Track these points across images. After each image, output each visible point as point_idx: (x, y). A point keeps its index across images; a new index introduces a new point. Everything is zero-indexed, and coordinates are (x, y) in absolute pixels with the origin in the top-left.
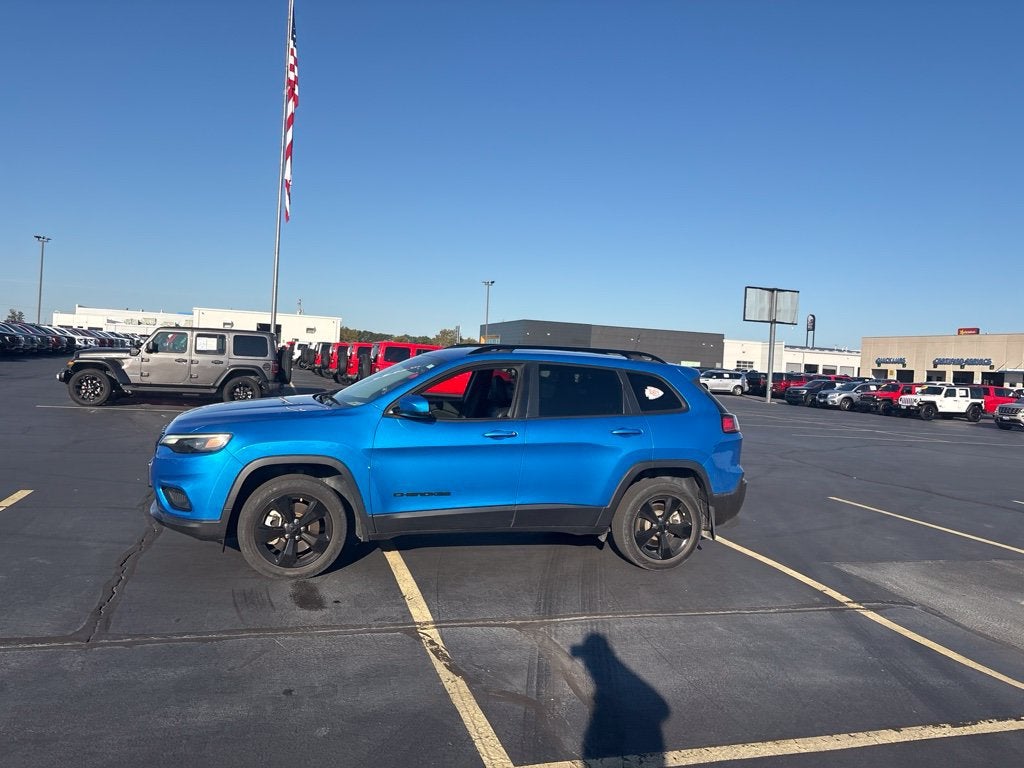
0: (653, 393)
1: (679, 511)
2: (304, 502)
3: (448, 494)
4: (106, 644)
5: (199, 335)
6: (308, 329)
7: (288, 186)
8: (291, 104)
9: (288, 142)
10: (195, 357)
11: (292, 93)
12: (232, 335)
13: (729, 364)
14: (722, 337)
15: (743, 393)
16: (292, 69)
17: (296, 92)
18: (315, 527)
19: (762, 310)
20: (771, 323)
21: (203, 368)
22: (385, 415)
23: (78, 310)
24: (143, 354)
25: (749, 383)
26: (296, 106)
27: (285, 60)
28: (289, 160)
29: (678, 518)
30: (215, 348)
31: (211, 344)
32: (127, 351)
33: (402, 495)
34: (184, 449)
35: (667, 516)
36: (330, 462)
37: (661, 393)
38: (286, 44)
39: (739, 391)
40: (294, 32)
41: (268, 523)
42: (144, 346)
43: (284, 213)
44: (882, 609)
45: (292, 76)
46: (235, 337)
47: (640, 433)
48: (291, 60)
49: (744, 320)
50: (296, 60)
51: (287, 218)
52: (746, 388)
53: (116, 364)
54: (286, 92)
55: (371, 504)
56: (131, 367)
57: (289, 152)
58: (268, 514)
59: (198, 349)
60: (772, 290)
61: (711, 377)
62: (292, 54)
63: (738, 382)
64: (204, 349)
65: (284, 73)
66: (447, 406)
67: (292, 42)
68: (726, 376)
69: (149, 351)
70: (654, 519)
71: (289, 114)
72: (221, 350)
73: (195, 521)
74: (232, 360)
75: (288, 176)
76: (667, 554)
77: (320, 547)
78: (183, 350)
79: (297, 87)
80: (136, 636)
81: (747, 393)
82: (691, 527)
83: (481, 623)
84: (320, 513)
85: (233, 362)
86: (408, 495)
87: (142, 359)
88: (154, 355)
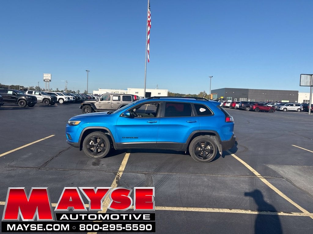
0: (202, 110)
1: (210, 146)
2: (99, 139)
3: (137, 138)
4: (43, 170)
5: (113, 96)
6: (158, 93)
7: (148, 52)
8: (149, 28)
9: (148, 39)
10: (113, 102)
11: (149, 24)
12: (122, 95)
13: (300, 101)
14: (298, 92)
15: (301, 111)
16: (149, 17)
17: (150, 24)
18: (102, 145)
19: (307, 82)
20: (311, 86)
21: (115, 105)
22: (120, 116)
23: (99, 89)
24: (100, 101)
25: (303, 108)
26: (150, 28)
27: (147, 15)
28: (149, 44)
29: (209, 147)
30: (118, 99)
31: (117, 98)
32: (96, 100)
33: (125, 138)
34: (72, 125)
35: (205, 147)
36: (105, 128)
37: (205, 110)
38: (147, 10)
39: (299, 110)
40: (150, 7)
41: (90, 144)
42: (100, 99)
43: (147, 60)
44: (267, 178)
45: (149, 19)
46: (123, 96)
47: (196, 122)
48: (149, 15)
49: (300, 86)
50: (150, 15)
51: (149, 61)
52: (302, 109)
53: (93, 104)
54: (147, 24)
55: (116, 140)
56: (97, 105)
57: (149, 42)
58: (90, 142)
59: (113, 99)
60: (311, 75)
61: (288, 106)
62: (149, 13)
63: (299, 107)
64: (115, 99)
65: (147, 19)
66: (151, 114)
67: (149, 9)
68: (294, 105)
69: (101, 100)
70: (201, 147)
71: (148, 31)
72: (119, 100)
73: (73, 143)
74: (122, 102)
75: (148, 49)
76: (205, 158)
77: (103, 150)
78: (109, 100)
79: (150, 22)
80: (50, 168)
81: (303, 111)
82: (213, 150)
83: (136, 172)
84: (103, 141)
85: (122, 103)
86: (126, 138)
87: (99, 103)
88: (102, 101)
